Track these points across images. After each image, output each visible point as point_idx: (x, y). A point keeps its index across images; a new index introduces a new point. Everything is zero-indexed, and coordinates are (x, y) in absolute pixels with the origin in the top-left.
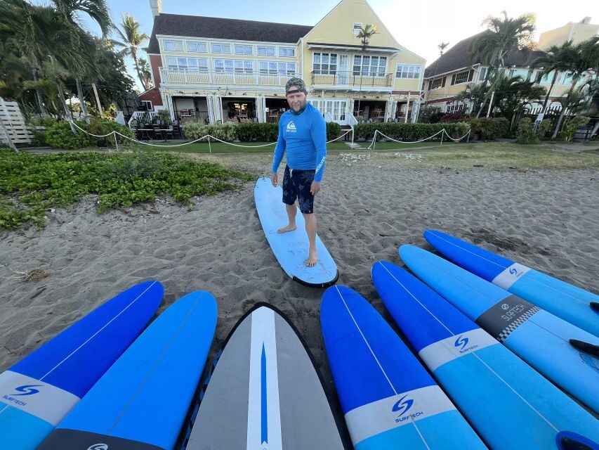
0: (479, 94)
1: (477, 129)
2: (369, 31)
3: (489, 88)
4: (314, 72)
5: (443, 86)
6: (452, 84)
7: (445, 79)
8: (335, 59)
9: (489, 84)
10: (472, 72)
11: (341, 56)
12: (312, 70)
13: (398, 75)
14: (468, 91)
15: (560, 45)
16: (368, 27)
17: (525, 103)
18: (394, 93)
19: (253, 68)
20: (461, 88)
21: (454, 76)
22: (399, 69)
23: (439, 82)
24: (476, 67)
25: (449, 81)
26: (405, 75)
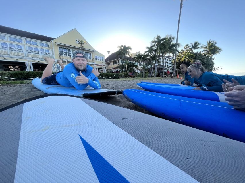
0: (122, 67)
1: (125, 75)
2: (83, 42)
3: (124, 65)
4: (60, 54)
5: (111, 65)
6: (114, 64)
7: (111, 63)
8: (70, 50)
9: (124, 64)
10: (118, 61)
11: (72, 50)
12: (59, 53)
13: (96, 59)
14: (119, 66)
15: (138, 54)
16: (82, 41)
17: (135, 69)
18: (96, 65)
19: (23, 48)
20: (116, 65)
21: (114, 62)
22: (96, 57)
23: (110, 64)
24: (119, 59)
25: (112, 63)
26: (98, 59)
